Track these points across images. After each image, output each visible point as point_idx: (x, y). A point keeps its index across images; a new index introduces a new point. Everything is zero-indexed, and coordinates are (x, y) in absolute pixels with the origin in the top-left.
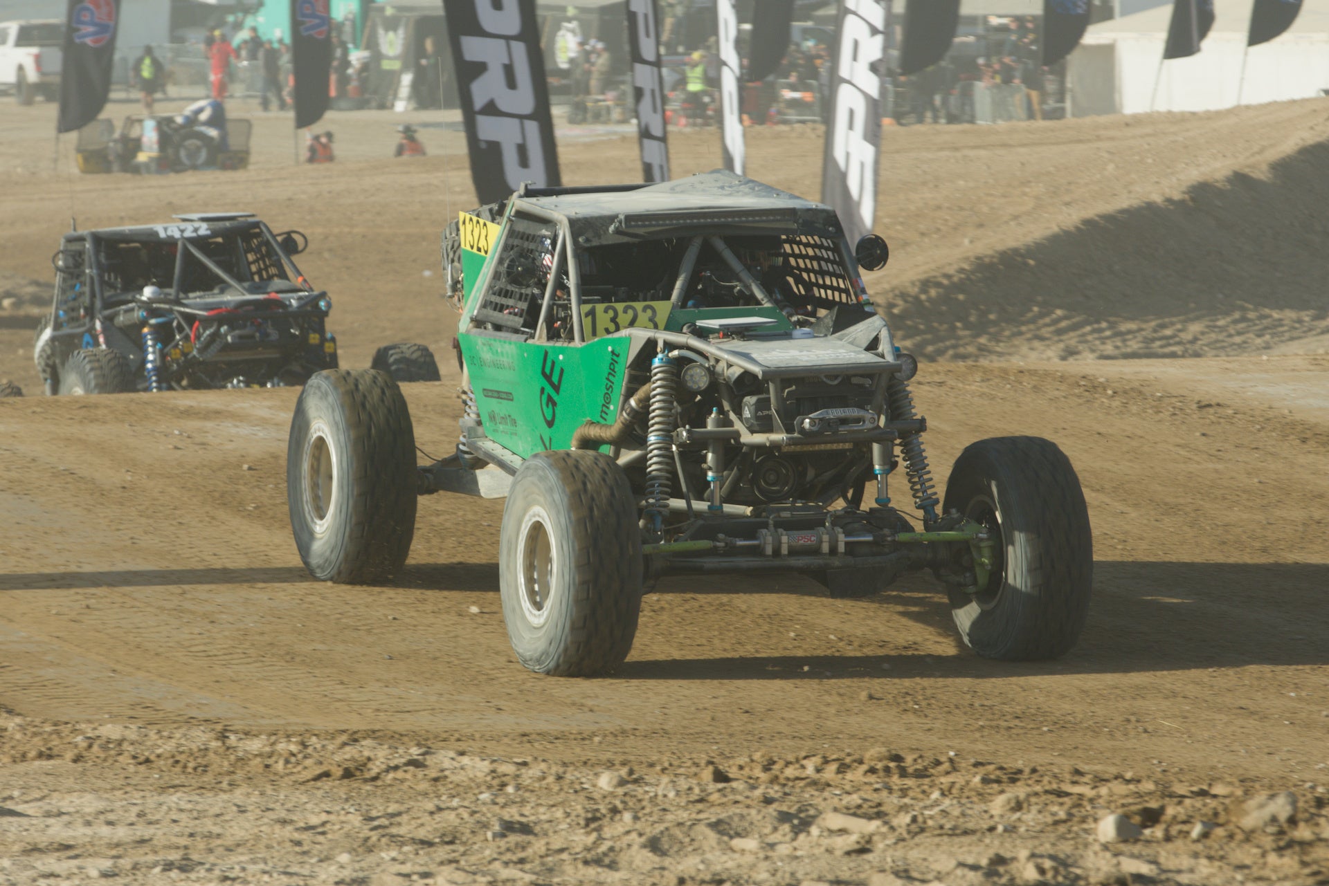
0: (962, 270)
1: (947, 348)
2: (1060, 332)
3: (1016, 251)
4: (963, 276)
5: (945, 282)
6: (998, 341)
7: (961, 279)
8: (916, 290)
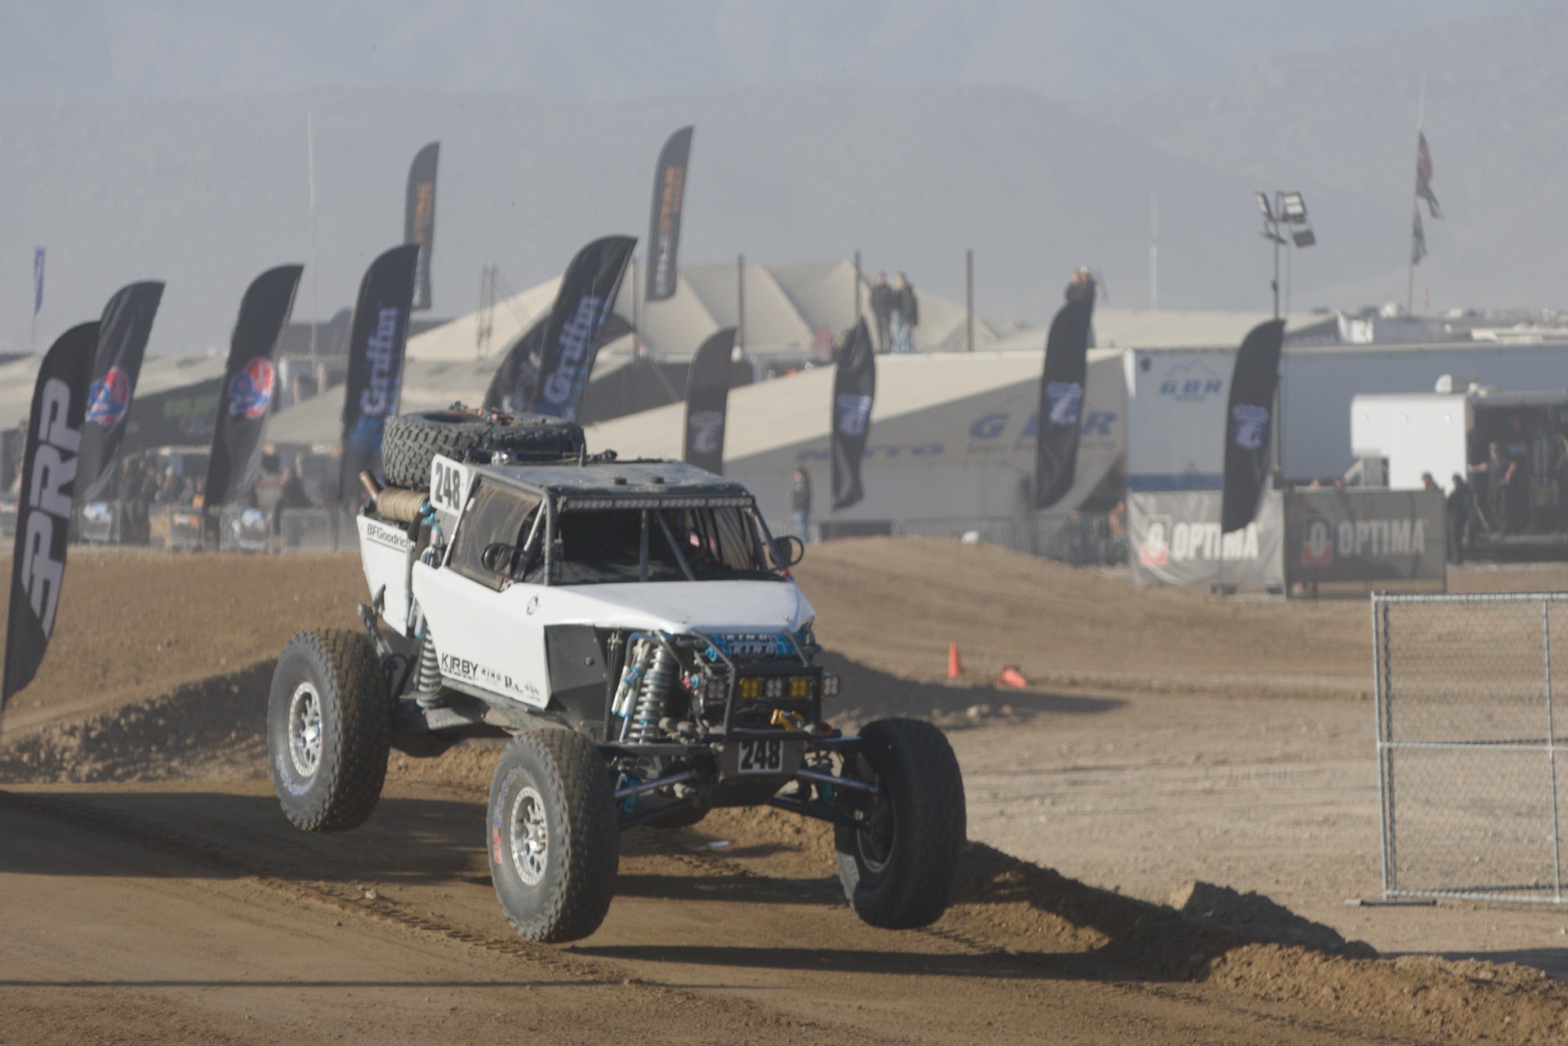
0: (163, 697)
1: (136, 771)
2: (253, 757)
3: (221, 679)
4: (165, 702)
5: (147, 707)
6: (189, 765)
7: (162, 706)
8: (117, 714)
